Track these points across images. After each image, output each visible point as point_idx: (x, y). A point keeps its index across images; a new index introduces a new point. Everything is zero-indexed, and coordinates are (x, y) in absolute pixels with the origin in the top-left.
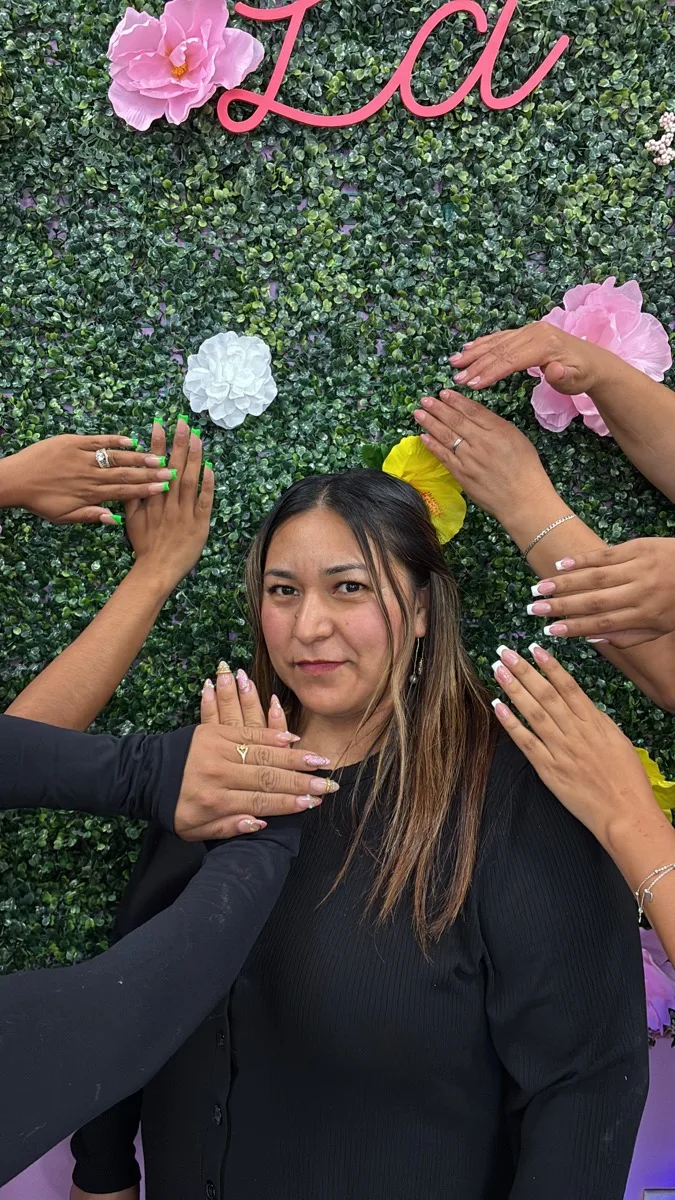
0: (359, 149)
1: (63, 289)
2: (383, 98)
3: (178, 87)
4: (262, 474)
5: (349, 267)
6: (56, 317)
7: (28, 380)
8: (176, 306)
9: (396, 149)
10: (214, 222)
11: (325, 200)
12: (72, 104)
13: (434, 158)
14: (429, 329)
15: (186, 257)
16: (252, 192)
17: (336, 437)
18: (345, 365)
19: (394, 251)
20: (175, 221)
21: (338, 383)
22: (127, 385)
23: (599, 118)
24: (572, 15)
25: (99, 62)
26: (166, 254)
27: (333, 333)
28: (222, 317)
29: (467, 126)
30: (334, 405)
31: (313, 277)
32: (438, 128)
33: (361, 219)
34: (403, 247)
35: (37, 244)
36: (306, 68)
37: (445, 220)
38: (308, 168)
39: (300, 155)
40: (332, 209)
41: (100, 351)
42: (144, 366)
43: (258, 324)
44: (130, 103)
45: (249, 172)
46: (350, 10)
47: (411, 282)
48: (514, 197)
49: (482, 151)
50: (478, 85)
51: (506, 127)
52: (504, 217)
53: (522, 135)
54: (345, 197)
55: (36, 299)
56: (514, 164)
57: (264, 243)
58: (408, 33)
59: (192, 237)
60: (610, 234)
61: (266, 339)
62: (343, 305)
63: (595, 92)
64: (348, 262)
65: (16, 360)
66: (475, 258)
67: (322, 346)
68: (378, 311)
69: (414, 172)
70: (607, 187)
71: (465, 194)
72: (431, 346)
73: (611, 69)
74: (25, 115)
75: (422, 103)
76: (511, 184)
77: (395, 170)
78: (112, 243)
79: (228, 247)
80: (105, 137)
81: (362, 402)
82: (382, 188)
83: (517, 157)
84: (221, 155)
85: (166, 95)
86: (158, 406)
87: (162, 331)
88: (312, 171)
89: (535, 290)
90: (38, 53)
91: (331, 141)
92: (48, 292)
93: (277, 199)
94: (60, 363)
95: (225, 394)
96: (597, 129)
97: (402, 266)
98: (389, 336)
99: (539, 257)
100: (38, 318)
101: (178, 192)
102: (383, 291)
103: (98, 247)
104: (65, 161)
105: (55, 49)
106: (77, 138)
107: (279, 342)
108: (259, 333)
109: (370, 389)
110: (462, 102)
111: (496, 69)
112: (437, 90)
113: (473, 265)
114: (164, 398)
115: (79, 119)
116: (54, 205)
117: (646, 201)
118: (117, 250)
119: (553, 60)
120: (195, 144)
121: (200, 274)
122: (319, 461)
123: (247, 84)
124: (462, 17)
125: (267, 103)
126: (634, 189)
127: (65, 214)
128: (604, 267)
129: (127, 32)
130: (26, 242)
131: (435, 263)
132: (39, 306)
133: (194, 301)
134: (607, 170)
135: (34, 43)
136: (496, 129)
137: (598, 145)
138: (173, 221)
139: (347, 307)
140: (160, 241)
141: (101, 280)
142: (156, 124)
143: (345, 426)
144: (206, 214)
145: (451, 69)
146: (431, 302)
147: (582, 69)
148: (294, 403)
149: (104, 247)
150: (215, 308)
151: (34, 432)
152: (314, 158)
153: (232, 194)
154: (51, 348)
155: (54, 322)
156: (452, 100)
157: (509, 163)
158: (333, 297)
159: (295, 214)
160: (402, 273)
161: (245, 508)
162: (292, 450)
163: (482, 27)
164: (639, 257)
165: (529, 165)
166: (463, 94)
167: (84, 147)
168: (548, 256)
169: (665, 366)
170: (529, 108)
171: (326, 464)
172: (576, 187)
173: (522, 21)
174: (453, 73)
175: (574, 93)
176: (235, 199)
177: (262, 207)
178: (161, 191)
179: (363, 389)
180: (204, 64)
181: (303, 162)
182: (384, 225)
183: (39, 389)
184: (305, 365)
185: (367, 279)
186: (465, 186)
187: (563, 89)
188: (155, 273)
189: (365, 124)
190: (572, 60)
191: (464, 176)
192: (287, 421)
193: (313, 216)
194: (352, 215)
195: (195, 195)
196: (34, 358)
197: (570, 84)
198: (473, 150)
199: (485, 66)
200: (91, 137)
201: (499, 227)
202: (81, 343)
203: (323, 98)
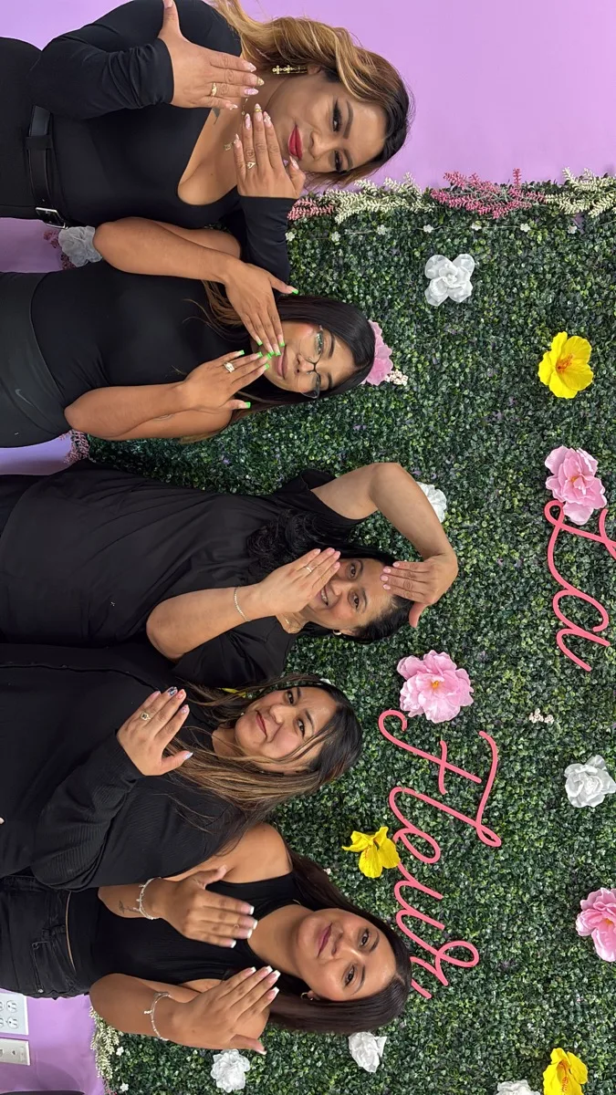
0: (538, 569)
1: (468, 421)
2: (561, 581)
3: (564, 483)
4: (376, 521)
5: (479, 564)
6: (453, 418)
8: (460, 478)
9: (538, 588)
10: (501, 497)
11: (512, 553)
12: (560, 426)
13: (533, 607)
15: (485, 483)
16: (516, 516)
19: (487, 587)
22: (420, 453)
23: (553, 686)
24: (602, 672)
25: (580, 440)
26: (486, 473)
28: (455, 501)
29: (548, 622)
31: (475, 546)
32: (547, 608)
33: (504, 570)
34: (490, 591)
35: (490, 408)
36: (577, 543)
37: (503, 612)
38: (529, 544)
39: (535, 540)
40: (508, 556)
41: (437, 439)
42: (429, 461)
43: (451, 519)
44: (559, 456)
45: (526, 515)
47: (472, 595)
48: (515, 646)
49: (537, 629)
50: (568, 627)
51: (549, 641)
52: (505, 640)
53: (545, 649)
54: (515, 562)
55: (462, 408)
56: (530, 645)
57: (491, 522)
58: (593, 593)
59: (495, 486)
60: (497, 692)
63: (565, 684)
64: (482, 564)
65: (431, 397)
66: (485, 626)
69: (526, 597)
70: (520, 691)
71: (516, 622)
72: (441, 606)
73: (576, 691)
75: (560, 600)
76: (520, 645)
77: (528, 587)
78: (491, 446)
79: (489, 504)
80: (541, 445)
82: (519, 581)
83: (533, 647)
84: (534, 501)
85: (560, 478)
87: (447, 470)
88: (527, 546)
89: (469, 657)
90: (585, 409)
91: (541, 556)
92: (466, 415)
93: (513, 529)
94: (430, 419)
96: (548, 685)
97: (480, 592)
99: (486, 657)
100: (453, 409)
101: (517, 478)
103: (489, 439)
104: (531, 423)
106: (543, 429)
108: (447, 519)
110: (560, 620)
111: (576, 636)
112: (566, 607)
113: (482, 626)
115: (552, 429)
116: (509, 417)
117: (512, 708)
118: (487, 449)
119: (580, 664)
121: (476, 489)
123: (567, 517)
124: (600, 620)
125: (559, 525)
126: (519, 703)
128: (480, 689)
129: (587, 461)
130: (490, 404)
131: (482, 607)
132: (458, 409)
133: (462, 486)
134: (528, 690)
136: (548, 637)
137: (540, 686)
138: (503, 476)
141: (472, 441)
142: (547, 470)
144: (506, 493)
145: (576, 615)
146: (463, 605)
147: (576, 678)
149: (489, 442)
150: (459, 497)
151: (395, 405)
152: (534, 547)
153: (515, 506)
154: (437, 414)
156: (561, 615)
157: (532, 643)
159: (507, 537)
160: (477, 591)
163: (596, 629)
164: (485, 707)
165: (530, 653)
166: (564, 620)
169: (433, 718)
170: (557, 652)
173: (598, 648)
174: (574, 615)
175: (565, 674)
177: (509, 521)
178: (517, 470)
181: (532, 541)
182: (501, 582)
183: (417, 408)
185: (475, 574)
186: (520, 622)
187: (566, 668)
188: (476, 467)
189: (550, 573)
190: (580, 673)
191: (525, 621)
193: (505, 546)
194: (506, 566)
195: (515, 488)
196: (433, 406)
197: (568, 672)
198: (537, 626)
199: (577, 631)
200: (543, 436)
201: (500, 638)
202: (441, 429)
203: (562, 552)
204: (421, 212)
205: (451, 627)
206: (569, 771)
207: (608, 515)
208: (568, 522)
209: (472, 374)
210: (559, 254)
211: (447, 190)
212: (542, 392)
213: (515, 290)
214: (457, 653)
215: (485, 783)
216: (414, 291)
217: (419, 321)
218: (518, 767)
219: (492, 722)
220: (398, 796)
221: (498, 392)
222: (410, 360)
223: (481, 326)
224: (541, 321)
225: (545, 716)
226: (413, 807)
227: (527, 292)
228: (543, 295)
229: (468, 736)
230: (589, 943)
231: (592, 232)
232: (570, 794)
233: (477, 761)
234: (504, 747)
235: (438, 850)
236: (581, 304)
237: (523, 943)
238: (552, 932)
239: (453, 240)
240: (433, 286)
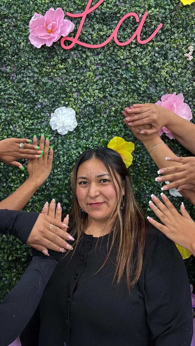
0: (102, 55)
1: (14, 94)
2: (109, 40)
3: (49, 36)
4: (73, 148)
5: (98, 88)
6: (12, 102)
7: (3, 120)
8: (48, 99)
9: (113, 55)
10: (59, 75)
11: (92, 69)
12: (18, 40)
13: (124, 57)
14: (122, 106)
15: (51, 85)
16: (70, 66)
17: (94, 137)
18: (97, 117)
19: (112, 84)
20: (48, 74)
21: (95, 122)
22: (33, 122)
23: (171, 47)
24: (163, 17)
25: (26, 28)
26: (45, 84)
27: (94, 108)
28: (61, 102)
29: (133, 49)
30: (94, 128)
31: (88, 91)
32: (125, 49)
33: (102, 74)
34: (114, 83)
35: (7, 80)
36: (87, 31)
37: (126, 75)
38: (87, 60)
39: (84, 56)
40: (94, 72)
41: (25, 112)
42: (38, 116)
43: (72, 105)
44: (35, 40)
45: (70, 61)
46: (99, 15)
47: (117, 93)
48: (147, 69)
49: (137, 56)
50: (136, 37)
51: (144, 49)
52: (143, 75)
53: (149, 51)
54: (98, 68)
55: (6, 97)
56: (147, 60)
57: (74, 81)
58: (116, 22)
59: (53, 79)
60: (174, 80)
61: (74, 109)
62: (97, 99)
63: (170, 40)
64: (98, 87)
66: (135, 86)
67: (91, 111)
68: (107, 101)
69: (118, 61)
70: (173, 67)
71: (133, 68)
73: (174, 33)
74: (4, 43)
75: (120, 42)
76: (146, 65)
77: (112, 61)
78: (29, 80)
79: (63, 82)
80: (28, 50)
81: (102, 127)
82: (108, 66)
83: (147, 58)
84: (61, 56)
85: (46, 38)
86: (42, 128)
87: (43, 106)
88: (88, 61)
89: (153, 96)
90: (8, 25)
91: (94, 52)
92: (10, 94)
93: (78, 69)
94: (13, 115)
95: (62, 125)
96: (170, 50)
97: (114, 88)
98: (110, 108)
99: (153, 86)
100: (7, 102)
101: (49, 66)
102: (108, 95)
103: (25, 82)
104: (16, 57)
105: (13, 24)
106: (19, 50)
107: (78, 110)
108: (72, 107)
109: (104, 124)
110: (132, 42)
111: (141, 32)
112: (124, 38)
113: (135, 88)
114: (44, 126)
115: (20, 45)
116: (12, 69)
117: (185, 71)
118: (31, 82)
119: (158, 30)
120: (54, 52)
121: (55, 90)
122: (89, 144)
123: (70, 35)
124: (132, 17)
125: (75, 41)
126: (181, 67)
127: (15, 72)
128: (172, 89)
129: (35, 20)
130: (4, 80)
131: (123, 88)
132: (7, 99)
133: (53, 98)
134: (173, 62)
135: (7, 22)
136: (142, 50)
137: (171, 55)
138: (47, 74)
139: (98, 100)
140: (43, 80)
141: (26, 91)
142: (42, 46)
143: (97, 134)
144: (57, 72)
145: (129, 32)
146: (123, 99)
147: (166, 33)
148: (82, 128)
149: (27, 81)
150: (59, 100)
151: (5, 135)
152: (89, 57)
153: (64, 67)
154: (10, 111)
155: (11, 103)
156: (129, 41)
157: (145, 59)
158: (94, 97)
159: (83, 73)
160: (114, 90)
161: (68, 158)
162: (81, 141)
163: (138, 20)
164: (183, 86)
165: (151, 60)
166: (132, 40)
167: (21, 53)
168: (156, 86)
169: (190, 118)
170: (151, 44)
171: (91, 146)
172: (164, 66)
173: (149, 19)
174: (129, 33)
175: (164, 40)
176: (65, 68)
177: (73, 71)
178: (44, 66)
179: (102, 124)
180: (57, 29)
181: (85, 58)
182: (109, 76)
183: (6, 123)
184: (86, 117)
185: (104, 92)
186: (132, 66)
187: (161, 39)
188: (41, 89)
189: (103, 47)
190: (163, 31)
191: (132, 63)
192: (80, 133)
193: (88, 74)
194: (99, 73)
195: (54, 67)
196: (5, 114)
197: (163, 37)
199: (138, 32)
200: (23, 50)
201: (142, 77)
202: (19, 109)
203: (92, 40)
207: (71, 12)
225: (189, 51)
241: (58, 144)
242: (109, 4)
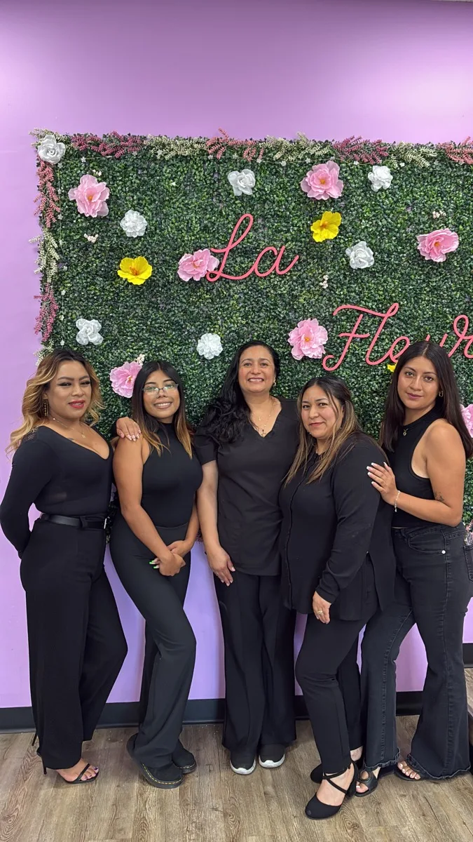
0: (244, 285)
1: (164, 322)
2: (250, 272)
3: (197, 272)
4: (218, 371)
5: (241, 316)
6: (163, 330)
8: (195, 326)
9: (254, 285)
10: (205, 304)
11: (235, 298)
13: (264, 287)
15: (197, 313)
16: (215, 296)
19: (254, 311)
20: (194, 304)
22: (181, 348)
23: (307, 276)
24: (299, 250)
25: (175, 264)
26: (192, 313)
27: (238, 333)
28: (207, 329)
29: (273, 279)
31: (232, 318)
32: (265, 279)
33: (244, 303)
34: (256, 310)
35: (157, 311)
36: (230, 264)
37: (267, 303)
39: (228, 286)
40: (237, 300)
41: (174, 339)
42: (185, 343)
43: (217, 331)
44: (183, 274)
45: (214, 291)
46: (241, 249)
47: (258, 319)
48: (286, 297)
49: (277, 285)
50: (275, 268)
51: (283, 278)
52: (283, 302)
53: (287, 280)
54: (240, 297)
55: (157, 325)
57: (219, 309)
58: (256, 255)
59: (199, 308)
60: (311, 306)
61: (219, 335)
63: (306, 269)
64: (241, 314)
65: (151, 342)
66: (275, 313)
67: (234, 336)
68: (249, 327)
69: (259, 290)
70: (310, 294)
71: (272, 296)
73: (310, 263)
75: (260, 273)
76: (285, 293)
77: (253, 290)
78: (177, 310)
79: (209, 311)
80: (176, 283)
82: (250, 295)
83: (286, 286)
84: (207, 287)
85: (194, 273)
86: (189, 353)
87: (190, 333)
88: (231, 290)
89: (292, 321)
90: (158, 261)
91: (236, 283)
92: (160, 323)
93: (222, 298)
94: (163, 342)
95: (209, 350)
96: (307, 279)
97: (256, 315)
99: (292, 312)
100: (157, 330)
101: (195, 296)
102: (251, 322)
105: (162, 259)
106: (168, 282)
107: (223, 336)
108: (217, 333)
110: (271, 273)
111: (280, 264)
112: (264, 269)
114: (191, 352)
115: (169, 278)
116: (162, 300)
117: (321, 298)
118: (179, 312)
119: (295, 261)
120: (201, 285)
121: (201, 318)
123: (215, 270)
124: (271, 251)
125: (220, 274)
126: (318, 294)
127: (165, 302)
129: (185, 259)
130: (155, 310)
131: (265, 314)
132: (158, 327)
133: (199, 325)
134: (310, 289)
135: (157, 258)
136: (280, 279)
137: (308, 283)
139: (241, 326)
140: (190, 309)
141: (175, 320)
142: (190, 280)
144: (203, 302)
145: (268, 264)
146: (264, 325)
147: (303, 264)
148: (227, 352)
149: (175, 311)
150: (205, 327)
152: (232, 287)
154: (161, 339)
156: (269, 272)
157: (284, 288)
158: (237, 323)
159: (227, 301)
160: (256, 317)
161: (214, 381)
163: (276, 254)
164: (319, 312)
165: (289, 288)
166: (271, 270)
167: (170, 285)
168: (295, 312)
169: (326, 339)
170: (289, 274)
172: (302, 294)
173: (286, 252)
175: (300, 270)
176: (211, 298)
177: (218, 300)
178: (191, 296)
180: (205, 266)
181: (229, 288)
182: (251, 304)
184: (230, 342)
185: (247, 318)
186: (272, 294)
188: (189, 318)
189: (246, 278)
190: (300, 262)
191: (272, 292)
192: (225, 357)
193: (232, 302)
194: (242, 302)
195: (200, 297)
196: (156, 341)
197: (299, 268)
198: (274, 285)
199: (277, 264)
200: (172, 282)
201: (282, 305)
202: (168, 336)
203: (234, 272)
204: (54, 347)
205: (276, 331)
206: (354, 267)
207: (215, 248)
208: (218, 269)
209: (139, 320)
210: (77, 275)
211: (43, 333)
212: (149, 283)
213: (95, 298)
214: (290, 328)
215: (363, 312)
216: (95, 351)
217: (111, 348)
218: (353, 294)
219: (328, 308)
220: (371, 360)
221: (149, 307)
222: (131, 353)
223: (114, 315)
224: (112, 283)
225: (324, 280)
226: (378, 352)
227: (97, 291)
228: (98, 283)
229: (336, 322)
230: (450, 255)
231: (67, 258)
232: (367, 265)
233: (351, 316)
234: (342, 302)
235: (402, 338)
236: (103, 263)
237: (454, 291)
238: (446, 275)
239: (68, 330)
240: (93, 340)
241: (204, 369)
242: (249, 239)
